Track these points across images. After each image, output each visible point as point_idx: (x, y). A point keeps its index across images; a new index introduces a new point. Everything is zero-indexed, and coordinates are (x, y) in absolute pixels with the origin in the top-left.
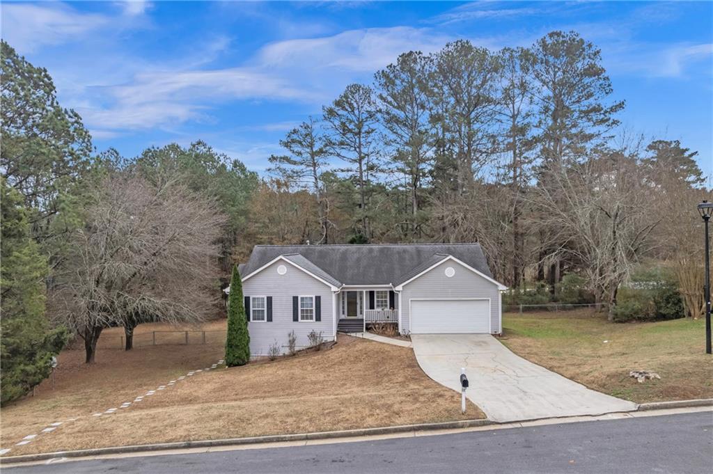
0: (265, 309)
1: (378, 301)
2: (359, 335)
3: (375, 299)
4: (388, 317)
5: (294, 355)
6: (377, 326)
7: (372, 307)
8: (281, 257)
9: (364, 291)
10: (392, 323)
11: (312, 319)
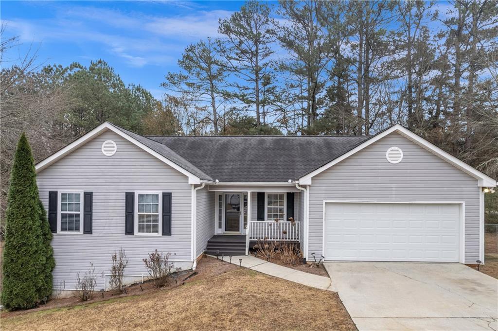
0: (81, 213)
1: (270, 210)
2: (235, 260)
3: (266, 207)
4: (285, 233)
5: (120, 292)
6: (266, 246)
7: (260, 217)
8: (106, 125)
9: (249, 192)
10: (291, 243)
11: (156, 231)
